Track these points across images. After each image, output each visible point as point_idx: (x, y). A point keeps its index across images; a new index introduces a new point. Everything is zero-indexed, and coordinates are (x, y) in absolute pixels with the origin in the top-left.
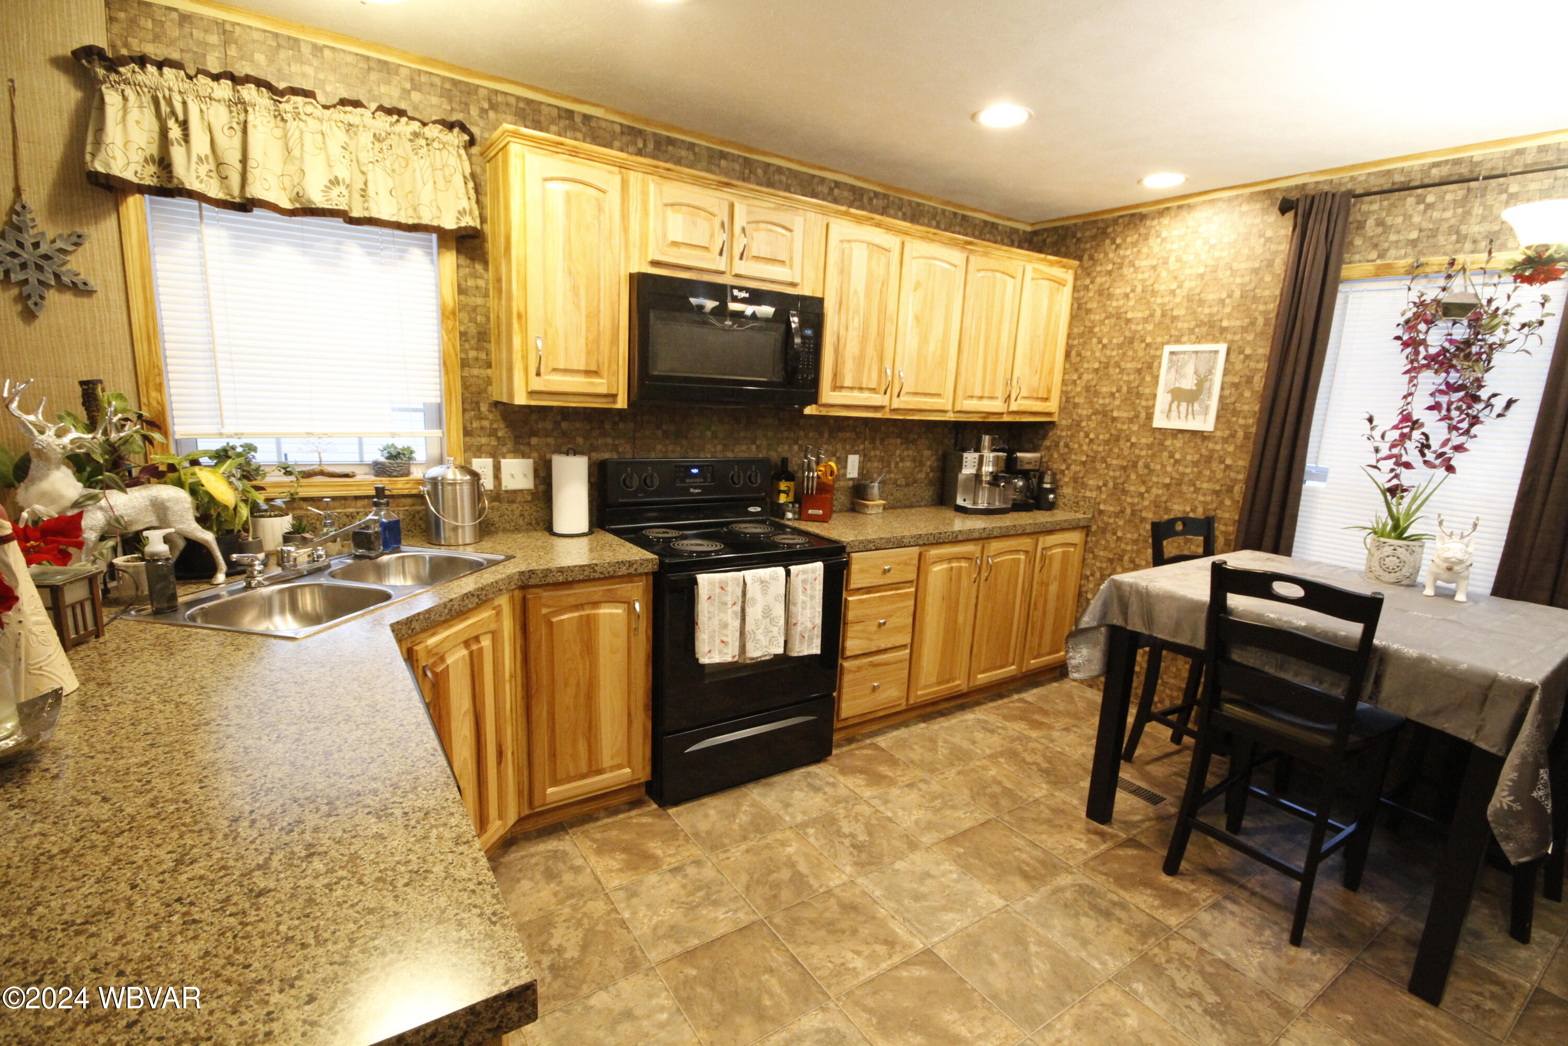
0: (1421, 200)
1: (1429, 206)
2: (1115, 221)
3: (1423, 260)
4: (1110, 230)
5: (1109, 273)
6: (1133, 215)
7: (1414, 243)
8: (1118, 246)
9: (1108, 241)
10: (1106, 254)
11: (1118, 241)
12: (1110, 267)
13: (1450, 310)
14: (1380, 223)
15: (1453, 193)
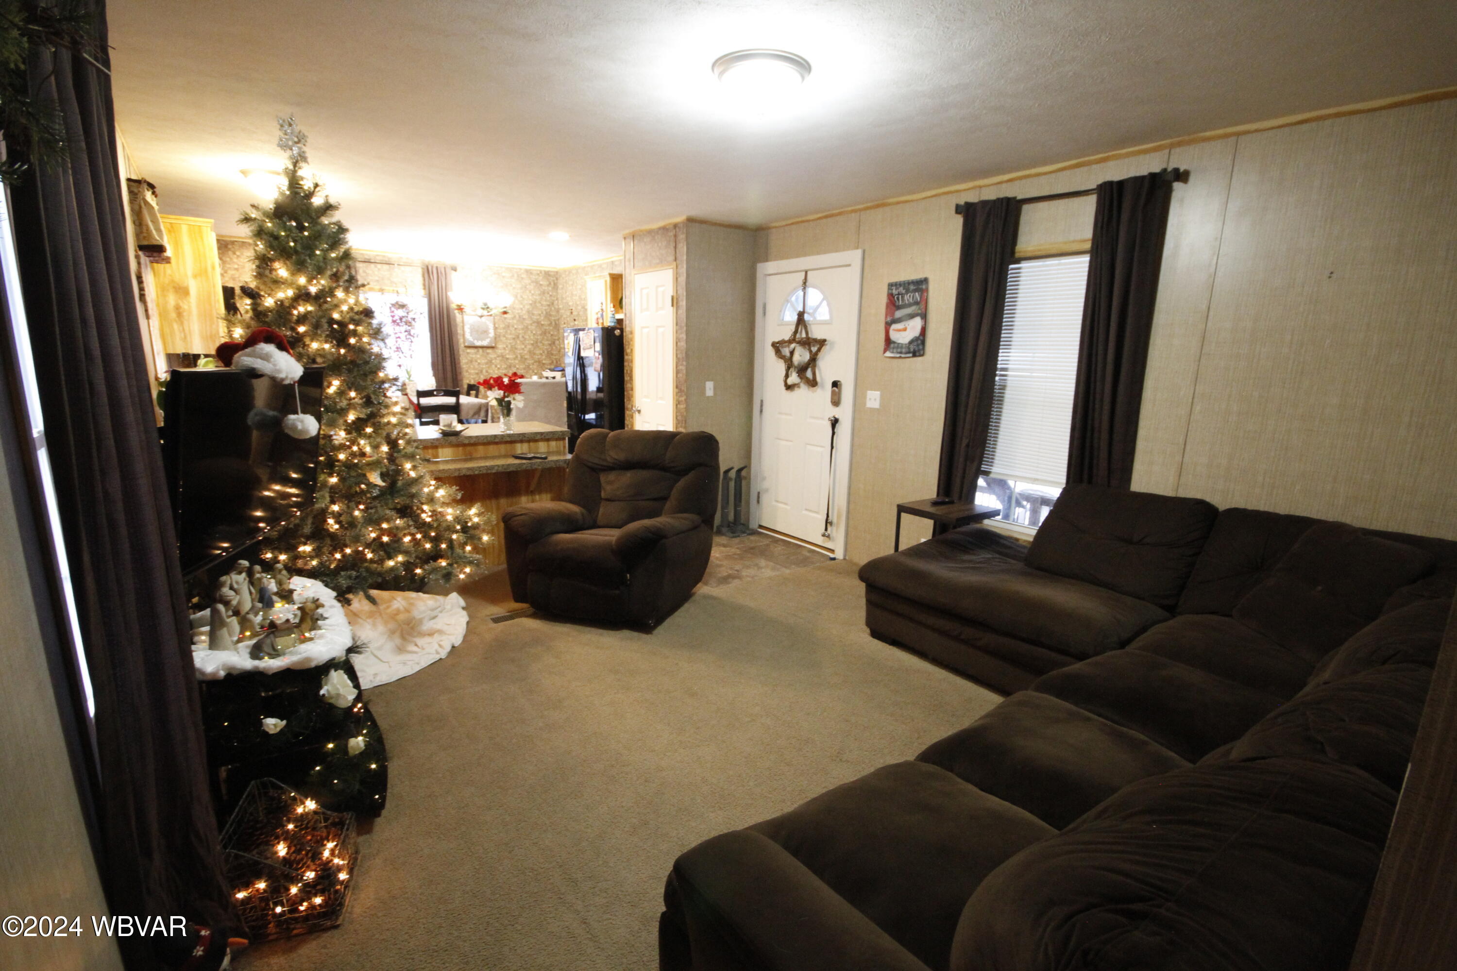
0: (376, 267)
1: (379, 269)
2: (233, 243)
3: (384, 287)
4: (230, 246)
5: (237, 269)
6: (243, 242)
7: (377, 281)
8: (238, 257)
9: (230, 253)
10: (231, 259)
11: (238, 253)
12: (236, 266)
13: (403, 306)
14: (364, 272)
15: (386, 267)
